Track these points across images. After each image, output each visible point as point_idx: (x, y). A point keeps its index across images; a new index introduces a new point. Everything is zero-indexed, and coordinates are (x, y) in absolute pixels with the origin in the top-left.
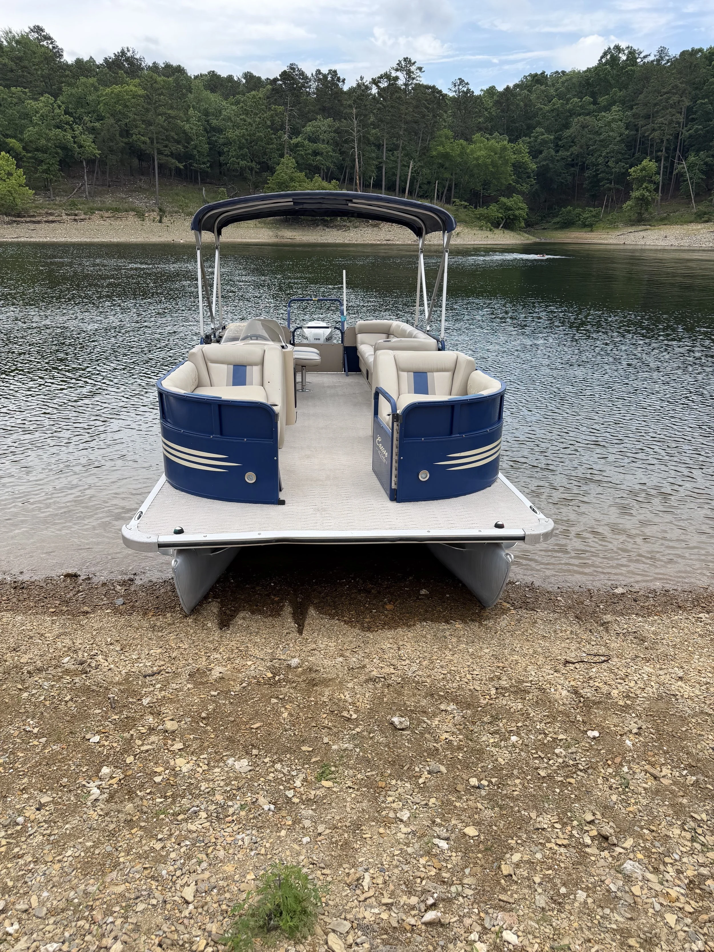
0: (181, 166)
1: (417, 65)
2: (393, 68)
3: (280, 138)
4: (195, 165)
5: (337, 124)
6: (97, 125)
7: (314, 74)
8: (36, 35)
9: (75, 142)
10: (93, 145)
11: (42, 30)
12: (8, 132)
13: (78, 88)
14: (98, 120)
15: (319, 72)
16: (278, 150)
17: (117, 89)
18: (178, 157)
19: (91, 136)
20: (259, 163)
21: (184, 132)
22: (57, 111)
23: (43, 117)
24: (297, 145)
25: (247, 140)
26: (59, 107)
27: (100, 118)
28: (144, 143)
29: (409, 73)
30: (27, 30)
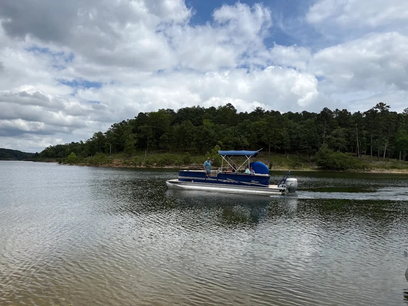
0: (279, 148)
1: (386, 105)
2: (374, 107)
3: (322, 136)
4: (284, 147)
5: (347, 130)
6: (249, 135)
7: (335, 111)
8: (228, 106)
9: (241, 141)
10: (247, 142)
11: (231, 104)
12: (218, 139)
13: (243, 123)
14: (249, 133)
15: (337, 110)
16: (320, 141)
17: (257, 122)
18: (279, 145)
19: (246, 139)
20: (312, 146)
21: (281, 136)
22: (236, 131)
23: (231, 134)
24: (329, 139)
25: (307, 138)
26: (237, 130)
27: (250, 132)
28: (265, 140)
29: (382, 108)
30: (226, 105)
